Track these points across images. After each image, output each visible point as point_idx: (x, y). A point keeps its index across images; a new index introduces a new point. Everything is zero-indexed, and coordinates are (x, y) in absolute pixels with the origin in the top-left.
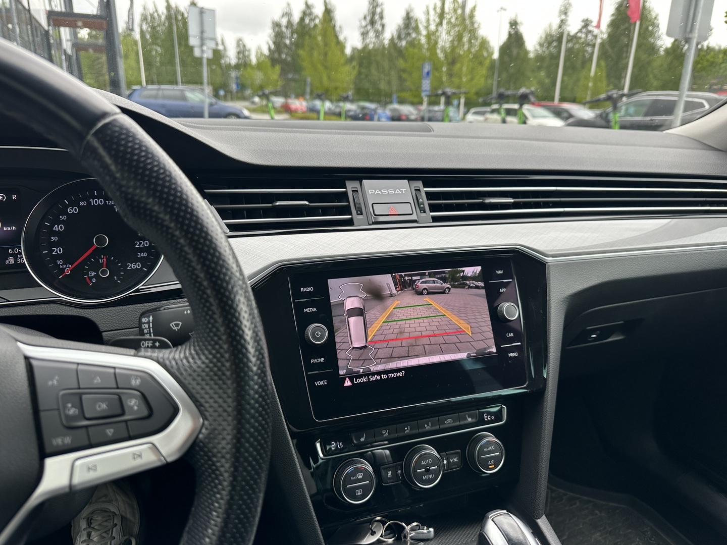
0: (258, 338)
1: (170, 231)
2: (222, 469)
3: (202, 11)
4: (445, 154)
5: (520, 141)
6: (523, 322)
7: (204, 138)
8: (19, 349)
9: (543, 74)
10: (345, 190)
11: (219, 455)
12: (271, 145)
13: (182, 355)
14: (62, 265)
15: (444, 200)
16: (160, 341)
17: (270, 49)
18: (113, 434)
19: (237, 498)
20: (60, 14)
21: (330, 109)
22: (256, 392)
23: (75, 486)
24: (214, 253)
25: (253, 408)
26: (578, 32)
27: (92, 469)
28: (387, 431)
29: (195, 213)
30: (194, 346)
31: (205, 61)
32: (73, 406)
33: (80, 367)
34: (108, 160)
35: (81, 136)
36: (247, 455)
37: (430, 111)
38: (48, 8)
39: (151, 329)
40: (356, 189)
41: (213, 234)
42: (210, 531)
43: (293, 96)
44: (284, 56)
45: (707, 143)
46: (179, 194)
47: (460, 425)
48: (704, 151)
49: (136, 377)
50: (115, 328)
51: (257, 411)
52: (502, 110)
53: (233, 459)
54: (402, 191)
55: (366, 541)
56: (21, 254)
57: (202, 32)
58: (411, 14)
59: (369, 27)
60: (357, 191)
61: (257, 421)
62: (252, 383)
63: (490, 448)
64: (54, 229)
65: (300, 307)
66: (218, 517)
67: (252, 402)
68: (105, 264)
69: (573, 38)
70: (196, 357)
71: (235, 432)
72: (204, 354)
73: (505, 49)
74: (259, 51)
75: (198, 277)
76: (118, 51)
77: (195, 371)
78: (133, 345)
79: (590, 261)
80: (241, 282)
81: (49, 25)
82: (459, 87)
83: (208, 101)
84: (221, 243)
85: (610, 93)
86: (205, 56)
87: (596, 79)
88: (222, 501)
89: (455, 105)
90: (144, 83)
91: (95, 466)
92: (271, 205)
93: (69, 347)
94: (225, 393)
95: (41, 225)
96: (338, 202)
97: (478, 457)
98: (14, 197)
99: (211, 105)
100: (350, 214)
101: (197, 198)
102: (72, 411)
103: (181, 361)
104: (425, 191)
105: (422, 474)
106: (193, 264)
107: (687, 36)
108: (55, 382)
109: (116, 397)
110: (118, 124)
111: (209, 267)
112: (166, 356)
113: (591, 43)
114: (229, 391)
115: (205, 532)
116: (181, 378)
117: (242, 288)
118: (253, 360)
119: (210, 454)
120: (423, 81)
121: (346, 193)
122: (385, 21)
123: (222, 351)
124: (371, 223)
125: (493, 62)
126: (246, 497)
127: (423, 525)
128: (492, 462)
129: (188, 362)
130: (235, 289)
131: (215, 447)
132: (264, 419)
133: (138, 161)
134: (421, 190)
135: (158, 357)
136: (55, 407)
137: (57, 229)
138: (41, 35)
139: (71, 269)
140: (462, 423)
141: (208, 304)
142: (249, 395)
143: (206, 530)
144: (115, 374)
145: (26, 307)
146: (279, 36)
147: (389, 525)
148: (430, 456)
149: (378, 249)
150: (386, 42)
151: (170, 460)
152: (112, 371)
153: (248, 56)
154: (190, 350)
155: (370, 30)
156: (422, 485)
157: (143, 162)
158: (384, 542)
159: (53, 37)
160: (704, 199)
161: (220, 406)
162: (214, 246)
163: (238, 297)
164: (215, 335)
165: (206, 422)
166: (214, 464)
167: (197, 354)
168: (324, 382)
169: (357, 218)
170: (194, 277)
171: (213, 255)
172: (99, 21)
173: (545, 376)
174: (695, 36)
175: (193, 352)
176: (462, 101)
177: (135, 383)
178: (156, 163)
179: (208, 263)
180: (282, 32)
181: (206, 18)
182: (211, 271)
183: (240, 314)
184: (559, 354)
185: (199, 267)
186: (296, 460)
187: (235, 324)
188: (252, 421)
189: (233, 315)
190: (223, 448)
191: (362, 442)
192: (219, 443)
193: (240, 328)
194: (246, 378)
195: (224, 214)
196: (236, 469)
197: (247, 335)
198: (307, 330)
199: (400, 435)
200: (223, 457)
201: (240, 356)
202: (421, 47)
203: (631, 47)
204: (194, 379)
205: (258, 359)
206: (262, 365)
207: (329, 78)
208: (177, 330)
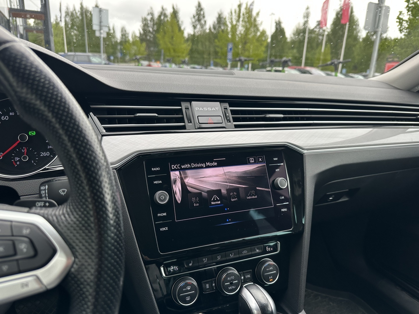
0: (115, 200)
1: (52, 124)
2: (87, 293)
3: (101, 11)
4: (242, 87)
6: (290, 190)
7: (92, 74)
9: (295, 51)
10: (180, 107)
11: (85, 283)
12: (135, 79)
13: (61, 212)
15: (241, 115)
16: (49, 202)
17: (140, 34)
18: (8, 269)
20: (17, 10)
22: (113, 238)
24: (83, 140)
25: (110, 249)
26: (315, 28)
28: (206, 259)
30: (69, 206)
31: (102, 40)
36: (105, 282)
38: (9, 7)
39: (47, 194)
43: (154, 61)
44: (148, 38)
45: (394, 85)
47: (252, 254)
49: (27, 228)
51: (113, 252)
52: (273, 70)
53: (95, 286)
54: (216, 109)
57: (101, 22)
58: (221, 16)
59: (197, 23)
60: (188, 108)
61: (113, 259)
62: (109, 232)
63: (270, 268)
65: (151, 180)
67: (110, 245)
68: (25, 152)
69: (312, 32)
70: (70, 213)
71: (97, 267)
72: (75, 211)
73: (274, 37)
74: (133, 34)
76: (50, 32)
77: (69, 223)
78: (29, 205)
79: (330, 153)
81: (10, 16)
82: (248, 57)
83: (103, 62)
85: (333, 61)
86: (102, 36)
87: (325, 54)
89: (246, 68)
90: (66, 51)
92: (133, 116)
94: (90, 239)
96: (176, 115)
97: (263, 274)
100: (184, 122)
103: (60, 216)
104: (230, 109)
105: (228, 286)
106: (68, 148)
107: (375, 30)
109: (10, 242)
111: (79, 150)
112: (50, 213)
113: (321, 34)
114: (93, 238)
116: (59, 228)
118: (111, 216)
119: (79, 282)
120: (228, 53)
121: (181, 110)
122: (206, 19)
123: (88, 209)
124: (197, 128)
125: (268, 43)
128: (271, 277)
129: (65, 217)
131: (82, 278)
132: (118, 257)
134: (228, 109)
135: (44, 214)
138: (5, 22)
139: (2, 155)
140: (253, 253)
141: (78, 176)
142: (107, 240)
144: (11, 226)
146: (145, 26)
148: (233, 274)
149: (201, 144)
150: (208, 31)
151: (49, 287)
152: (9, 223)
153: (128, 37)
154: (66, 208)
155: (198, 24)
156: (228, 293)
157: (33, 75)
159: (12, 23)
161: (87, 248)
162: (83, 135)
164: (83, 198)
165: (77, 260)
166: (81, 290)
167: (71, 211)
168: (166, 229)
169: (188, 125)
171: (83, 142)
172: (40, 15)
173: (303, 223)
174: (380, 30)
175: (68, 210)
176: (250, 65)
177: (26, 232)
179: (78, 147)
180: (148, 24)
181: (103, 14)
182: (80, 152)
183: (101, 183)
184: (311, 209)
185: (72, 150)
186: (147, 278)
187: (98, 191)
188: (110, 258)
189: (96, 184)
190: (89, 278)
191: (191, 266)
192: (85, 275)
193: (101, 193)
194: (106, 228)
195: (102, 121)
196: (97, 293)
197: (107, 198)
198: (155, 195)
199: (214, 261)
200: (88, 284)
201: (101, 213)
202: (228, 33)
203: (344, 37)
204: (68, 229)
205: (114, 215)
206: (117, 220)
207: (174, 50)
208: (63, 195)
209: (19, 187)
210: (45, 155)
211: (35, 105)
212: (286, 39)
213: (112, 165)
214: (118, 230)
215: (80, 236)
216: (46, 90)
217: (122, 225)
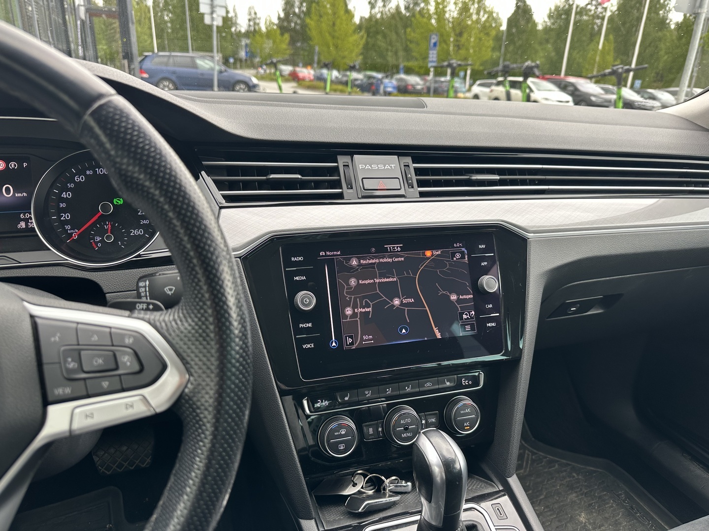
0: (240, 304)
1: (160, 205)
2: (205, 420)
4: (435, 131)
5: (510, 119)
6: (502, 294)
7: (203, 112)
8: (25, 308)
9: (550, 46)
10: (336, 164)
11: (202, 408)
13: (171, 318)
14: (70, 230)
16: (153, 304)
17: (279, 18)
18: (109, 386)
19: (217, 445)
21: (337, 78)
22: (237, 353)
23: (75, 431)
24: (200, 226)
25: (234, 366)
26: (588, 4)
27: (89, 416)
28: (370, 391)
29: (183, 189)
30: (182, 309)
31: (215, 29)
32: (73, 361)
33: (80, 326)
34: (104, 139)
35: (79, 116)
36: (227, 408)
37: (436, 82)
39: (148, 293)
40: (347, 164)
41: (200, 209)
42: (193, 474)
43: (301, 65)
44: (293, 25)
46: (168, 171)
47: (439, 389)
48: (694, 132)
49: (130, 336)
50: (118, 290)
51: (238, 369)
52: (507, 82)
53: (215, 412)
54: (391, 167)
55: (348, 492)
56: (31, 219)
60: (348, 166)
61: (237, 378)
62: (233, 344)
63: (467, 411)
64: (62, 196)
65: (290, 275)
66: (200, 462)
67: (233, 361)
68: (109, 230)
69: (582, 10)
70: (183, 319)
71: (217, 387)
72: (190, 317)
73: (512, 21)
74: (268, 21)
75: (185, 247)
76: (130, 17)
77: (182, 332)
78: (128, 307)
79: (571, 238)
80: (224, 253)
82: (466, 59)
83: (217, 68)
84: (207, 216)
85: (615, 68)
86: (215, 23)
87: (604, 53)
88: (204, 449)
89: (461, 77)
90: (156, 50)
91: (92, 414)
92: (265, 178)
93: (70, 307)
94: (209, 352)
95: (49, 193)
96: (330, 176)
97: (455, 419)
98: (25, 165)
99: (221, 72)
100: (341, 188)
101: (185, 175)
102: (72, 365)
103: (171, 322)
104: (414, 167)
105: (401, 432)
106: (181, 236)
107: (696, 11)
108: (57, 339)
109: (111, 353)
110: (113, 106)
111: (195, 239)
112: (158, 318)
113: (601, 15)
114: (213, 351)
115: (189, 475)
116: (170, 338)
117: (225, 259)
118: (235, 324)
119: (195, 406)
120: (430, 51)
121: (337, 168)
123: (206, 315)
124: (360, 197)
125: (501, 33)
126: (226, 445)
127: (402, 479)
128: (467, 423)
129: (176, 324)
130: (219, 260)
131: (198, 401)
132: (244, 377)
133: (131, 140)
134: (410, 166)
135: (149, 319)
136: (57, 361)
137: (65, 196)
139: (78, 233)
140: (441, 386)
141: (194, 273)
142: (231, 355)
143: (190, 473)
144: (110, 333)
145: (36, 269)
146: (288, 4)
147: (370, 477)
148: (409, 415)
149: (366, 222)
151: (159, 410)
152: (108, 330)
153: (258, 24)
154: (178, 313)
156: (401, 442)
157: (136, 141)
158: (365, 493)
160: (689, 179)
161: (204, 364)
163: (221, 268)
164: (200, 300)
165: (192, 378)
166: (197, 415)
167: (185, 317)
168: (311, 345)
169: (346, 191)
170: (182, 247)
171: (199, 228)
173: (521, 347)
174: (704, 11)
175: (181, 315)
176: (469, 72)
177: (128, 341)
178: (147, 142)
179: (194, 235)
182: (197, 242)
183: (223, 282)
184: (536, 325)
185: (186, 238)
186: (284, 415)
187: (219, 291)
188: (233, 378)
189: (217, 283)
190: (206, 401)
191: (347, 400)
192: (203, 397)
193: (223, 295)
194: (229, 340)
195: (220, 185)
196: (217, 420)
197: (230, 301)
198: (296, 297)
199: (381, 395)
200: (206, 409)
201: (223, 320)
202: (430, 17)
203: (641, 22)
204: (181, 340)
205: (239, 323)
206: (243, 329)
207: (336, 47)
208: (170, 294)
209: (104, 280)
210: (137, 233)
211: (139, 179)
212: (535, 25)
213: (234, 252)
214: (244, 343)
215: (197, 348)
216: (151, 160)
217: (249, 336)
